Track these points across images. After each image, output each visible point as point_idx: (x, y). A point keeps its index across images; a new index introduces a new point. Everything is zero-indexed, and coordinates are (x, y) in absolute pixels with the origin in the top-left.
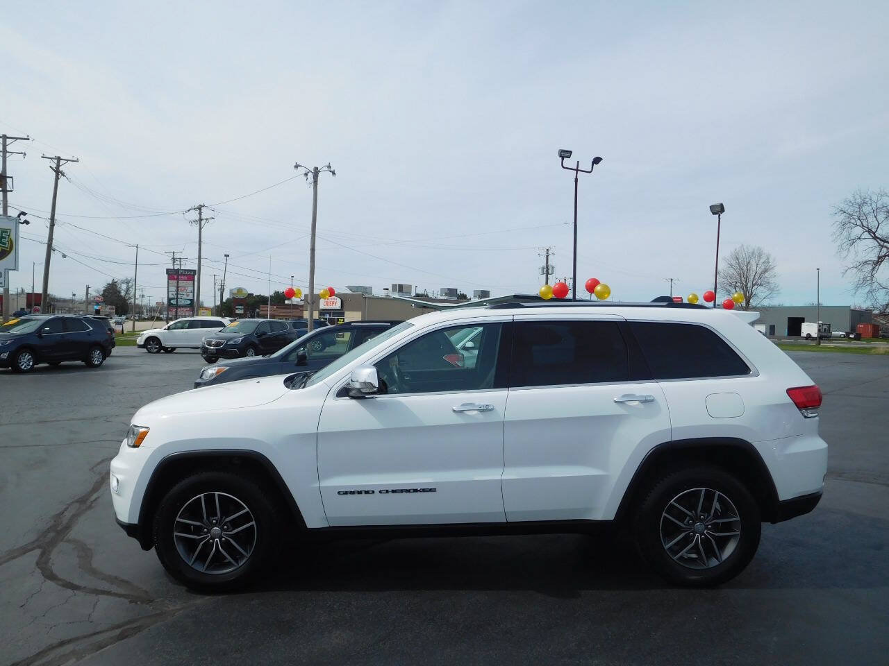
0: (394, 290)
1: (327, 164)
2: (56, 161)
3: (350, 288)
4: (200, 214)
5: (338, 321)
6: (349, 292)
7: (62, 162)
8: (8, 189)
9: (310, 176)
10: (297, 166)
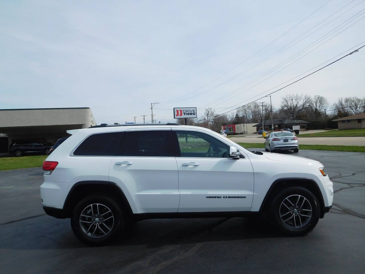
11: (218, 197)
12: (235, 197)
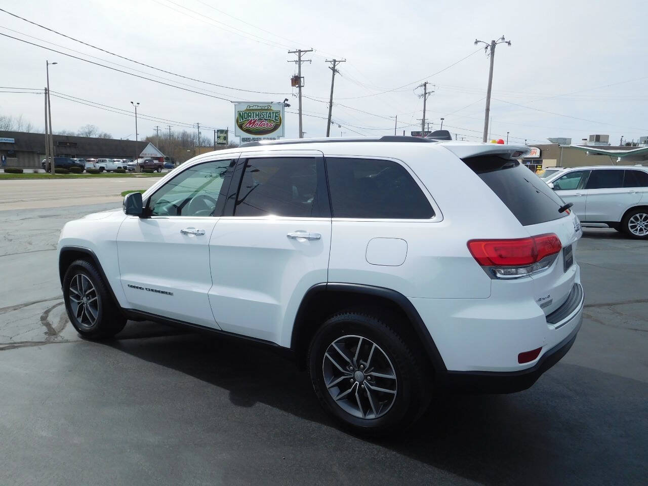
0: (591, 139)
1: (502, 37)
2: (333, 63)
3: (551, 140)
4: (425, 89)
5: (537, 167)
6: (550, 143)
7: (337, 63)
8: (302, 85)
9: (489, 48)
10: (476, 42)
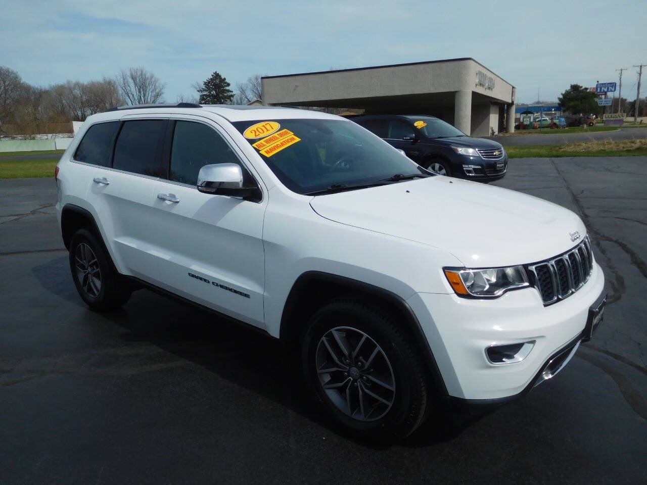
11: (205, 280)
12: (231, 290)
